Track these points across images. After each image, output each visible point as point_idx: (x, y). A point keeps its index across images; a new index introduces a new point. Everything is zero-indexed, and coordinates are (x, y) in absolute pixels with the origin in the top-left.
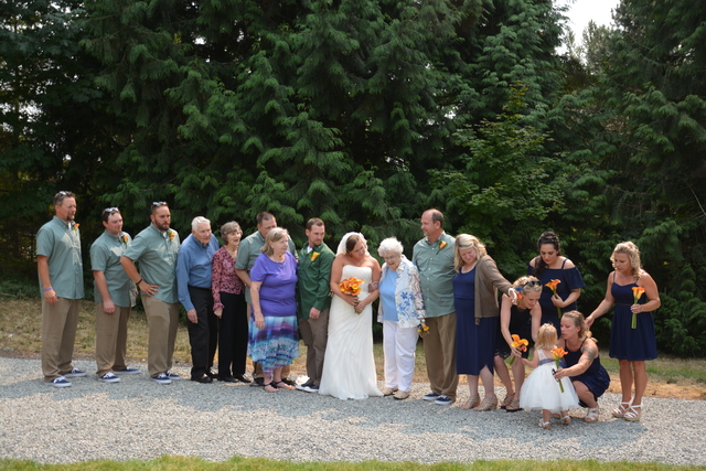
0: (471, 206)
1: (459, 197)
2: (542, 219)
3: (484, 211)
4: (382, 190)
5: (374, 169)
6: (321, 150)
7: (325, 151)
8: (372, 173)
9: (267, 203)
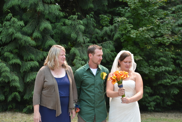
0: (129, 36)
1: (124, 32)
2: (167, 44)
3: (138, 40)
4: (83, 27)
5: (78, 15)
6: (46, 3)
7: (48, 3)
8: (76, 16)
9: (13, 33)
